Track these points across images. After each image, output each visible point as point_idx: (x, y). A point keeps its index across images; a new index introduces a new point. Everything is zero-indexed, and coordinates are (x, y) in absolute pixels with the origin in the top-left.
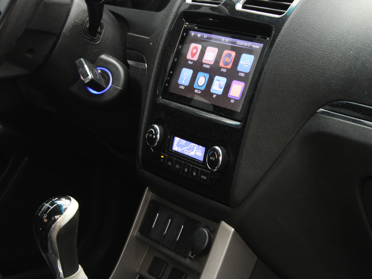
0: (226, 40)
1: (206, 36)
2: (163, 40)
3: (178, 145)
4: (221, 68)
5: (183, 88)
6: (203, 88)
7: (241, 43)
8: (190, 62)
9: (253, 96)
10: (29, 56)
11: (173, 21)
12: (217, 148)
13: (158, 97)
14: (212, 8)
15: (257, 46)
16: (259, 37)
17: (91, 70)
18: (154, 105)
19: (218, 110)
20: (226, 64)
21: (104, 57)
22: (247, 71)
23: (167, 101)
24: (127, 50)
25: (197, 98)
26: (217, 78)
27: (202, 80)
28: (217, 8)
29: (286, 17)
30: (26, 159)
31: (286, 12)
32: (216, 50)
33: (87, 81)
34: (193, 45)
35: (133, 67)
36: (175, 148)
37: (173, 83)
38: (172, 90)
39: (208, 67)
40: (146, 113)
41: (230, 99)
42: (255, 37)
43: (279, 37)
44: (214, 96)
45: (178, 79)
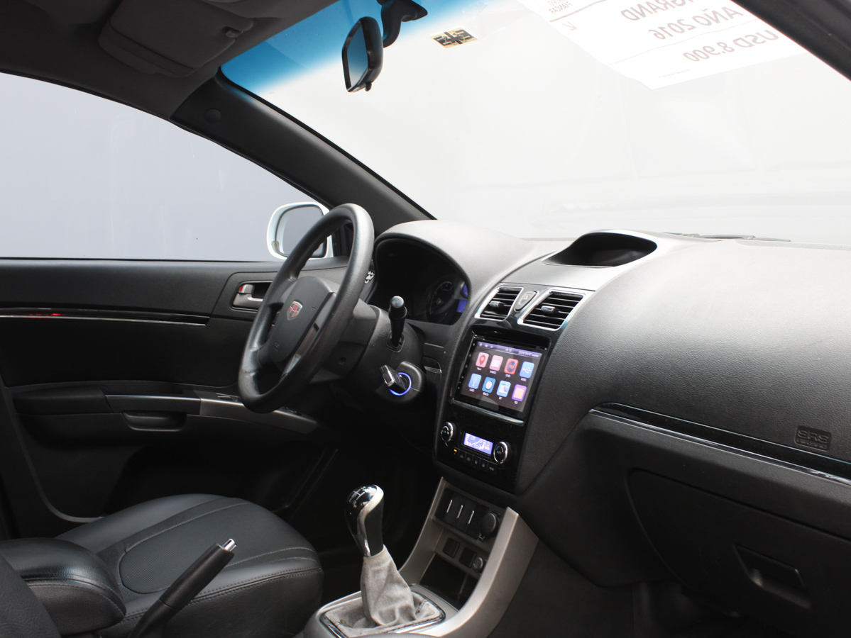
0: (509, 350)
1: (492, 346)
2: (455, 349)
3: (469, 441)
4: (505, 374)
5: (473, 390)
6: (490, 391)
7: (522, 352)
8: (478, 369)
9: (534, 398)
10: (341, 363)
11: (464, 333)
12: (503, 443)
13: (451, 398)
14: (498, 323)
15: (537, 355)
16: (538, 347)
17: (394, 376)
18: (449, 406)
19: (503, 410)
20: (510, 370)
21: (404, 363)
22: (529, 376)
23: (459, 402)
24: (425, 358)
25: (484, 399)
26: (502, 382)
27: (489, 384)
28: (501, 322)
29: (561, 330)
30: (337, 450)
31: (561, 326)
32: (501, 358)
33: (390, 385)
34: (481, 354)
35: (429, 372)
36: (467, 443)
37: (464, 387)
38: (463, 393)
39: (494, 373)
40: (441, 412)
41: (514, 401)
42: (535, 347)
43: (556, 348)
44: (500, 398)
45: (468, 383)
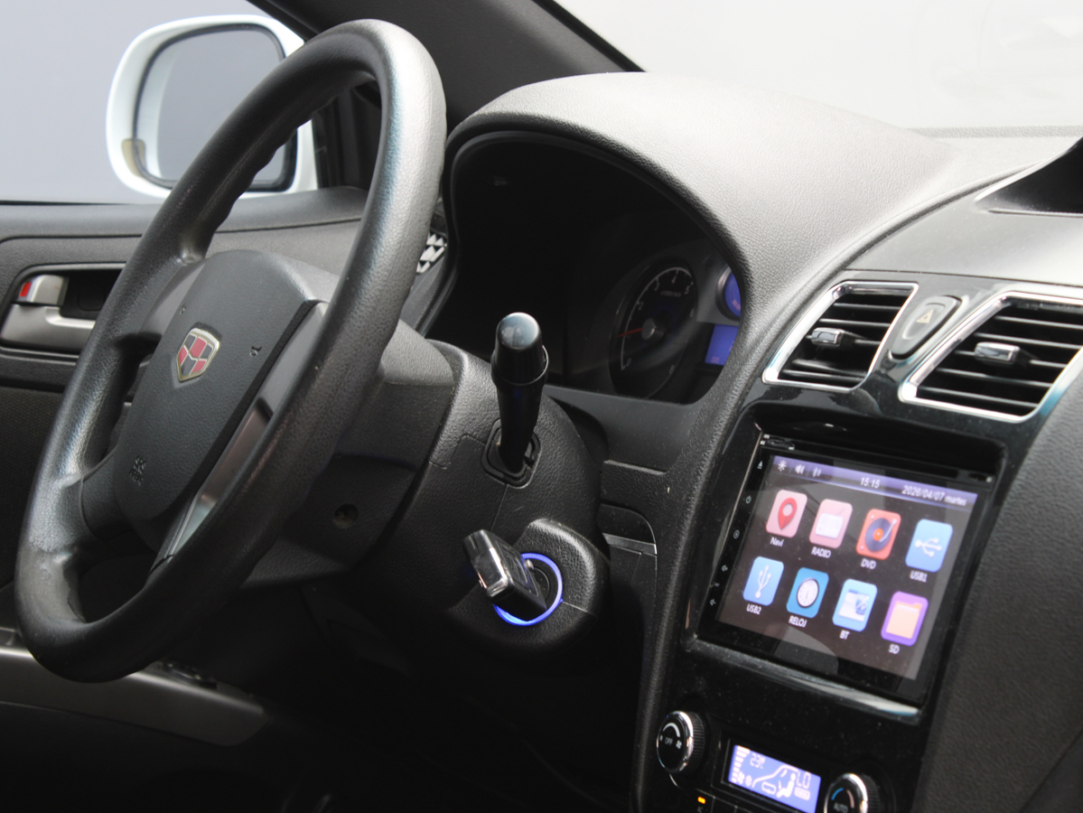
0: (872, 482)
1: (818, 469)
2: (702, 479)
3: (746, 769)
4: (861, 557)
5: (756, 610)
6: (812, 613)
7: (914, 490)
8: (775, 542)
9: (951, 635)
10: (342, 524)
11: (728, 430)
12: (854, 778)
13: (688, 634)
14: (837, 397)
15: (960, 499)
16: (964, 474)
17: (507, 561)
18: (680, 659)
19: (851, 673)
20: (875, 546)
21: (540, 524)
22: (935, 566)
23: (713, 647)
24: (603, 505)
25: (790, 637)
26: (850, 584)
27: (808, 591)
28: (848, 395)
29: (1039, 421)
30: (326, 799)
31: (1038, 407)
32: (847, 509)
33: (495, 592)
34: (783, 495)
35: (619, 551)
36: (738, 777)
37: (729, 598)
38: (726, 618)
39: (825, 554)
40: (655, 680)
41: (887, 643)
42: (954, 474)
43: (1021, 476)
44: (844, 635)
45: (743, 587)
